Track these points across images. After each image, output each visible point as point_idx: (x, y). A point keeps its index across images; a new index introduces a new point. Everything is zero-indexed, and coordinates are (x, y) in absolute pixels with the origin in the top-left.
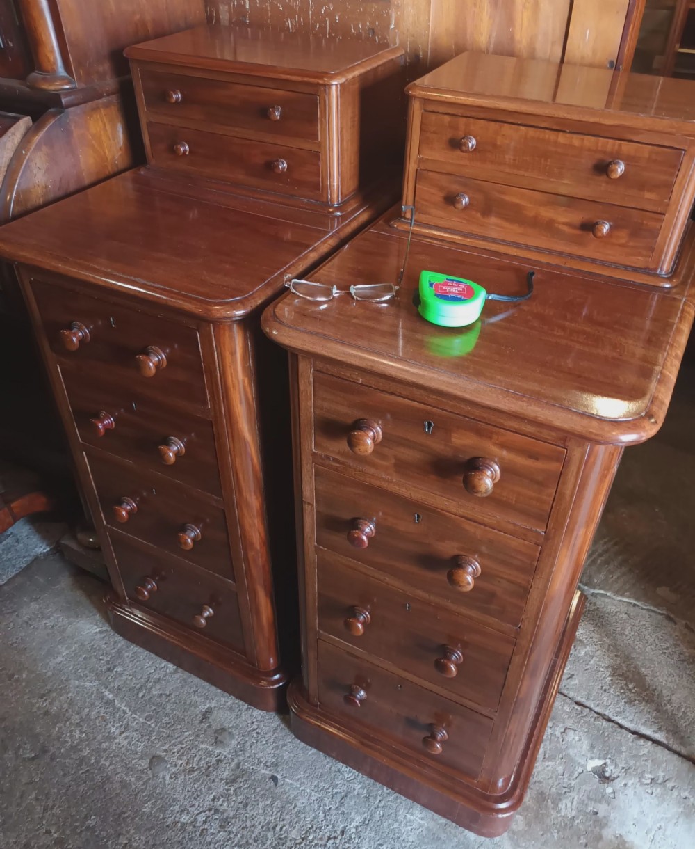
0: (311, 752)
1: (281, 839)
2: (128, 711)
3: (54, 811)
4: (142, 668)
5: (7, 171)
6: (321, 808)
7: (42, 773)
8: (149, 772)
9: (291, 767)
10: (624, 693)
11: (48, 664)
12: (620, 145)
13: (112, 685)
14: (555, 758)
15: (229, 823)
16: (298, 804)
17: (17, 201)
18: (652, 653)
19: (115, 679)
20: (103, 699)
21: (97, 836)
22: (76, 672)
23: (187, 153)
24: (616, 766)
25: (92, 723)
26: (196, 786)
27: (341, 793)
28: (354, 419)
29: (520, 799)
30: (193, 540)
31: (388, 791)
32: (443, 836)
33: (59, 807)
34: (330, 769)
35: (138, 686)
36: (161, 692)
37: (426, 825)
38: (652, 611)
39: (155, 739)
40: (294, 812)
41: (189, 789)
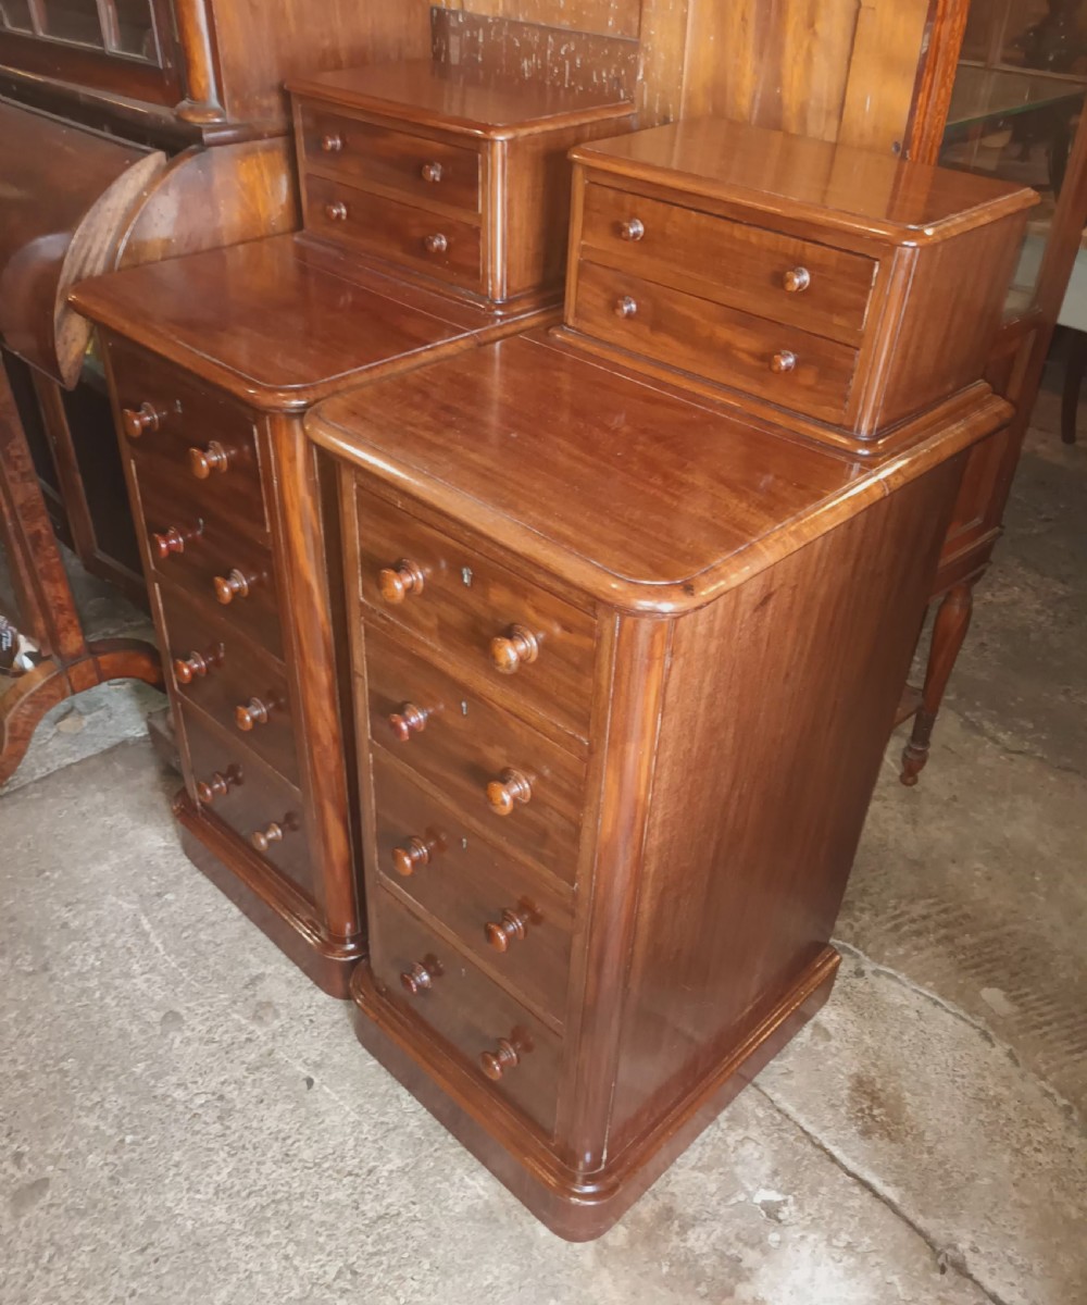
0: (370, 1063)
2: (161, 950)
3: (29, 1040)
4: (199, 904)
5: (123, 215)
6: (355, 1134)
7: (33, 993)
8: (159, 1028)
9: (336, 1074)
10: (862, 1118)
11: (89, 869)
12: (804, 247)
13: (155, 914)
14: (711, 1170)
15: (231, 1115)
16: (327, 1121)
18: (933, 1076)
19: (161, 908)
20: (137, 927)
21: (68, 1083)
22: (118, 887)
23: (344, 217)
24: (801, 1208)
25: (113, 952)
26: (208, 1060)
27: (388, 1124)
30: (254, 720)
32: (504, 1219)
33: (37, 1036)
34: (387, 1091)
35: (185, 924)
36: (211, 938)
37: (486, 1198)
38: (962, 1019)
39: (181, 992)
40: (318, 1128)
41: (199, 1062)
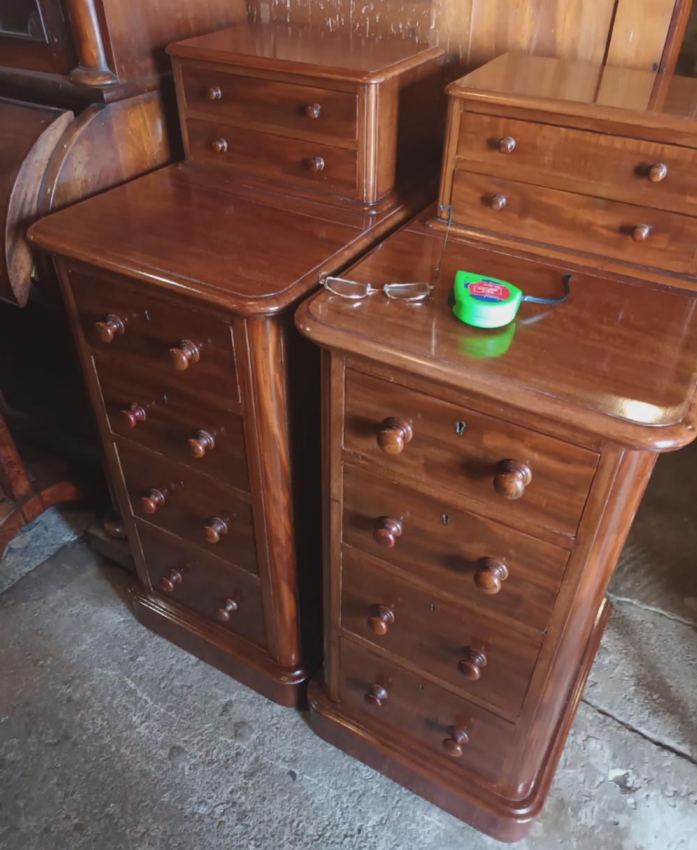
0: (330, 749)
1: (297, 835)
2: (149, 701)
3: (74, 797)
4: (164, 659)
5: (48, 165)
6: (339, 805)
7: (63, 758)
8: (169, 762)
9: (309, 763)
10: (649, 703)
11: (72, 651)
12: (663, 149)
13: (134, 674)
14: (576, 766)
15: (246, 816)
16: (316, 801)
17: (57, 195)
18: (678, 664)
19: (137, 669)
20: (125, 688)
21: (116, 824)
22: (99, 661)
23: (225, 150)
24: (638, 777)
25: (113, 711)
26: (215, 778)
27: (358, 791)
28: (385, 418)
29: (540, 805)
30: (220, 534)
31: (406, 792)
32: (460, 839)
33: (79, 793)
34: (349, 767)
35: (160, 676)
36: (182, 683)
37: (443, 828)
38: (679, 622)
39: (176, 730)
40: (311, 808)
41: (208, 781)
